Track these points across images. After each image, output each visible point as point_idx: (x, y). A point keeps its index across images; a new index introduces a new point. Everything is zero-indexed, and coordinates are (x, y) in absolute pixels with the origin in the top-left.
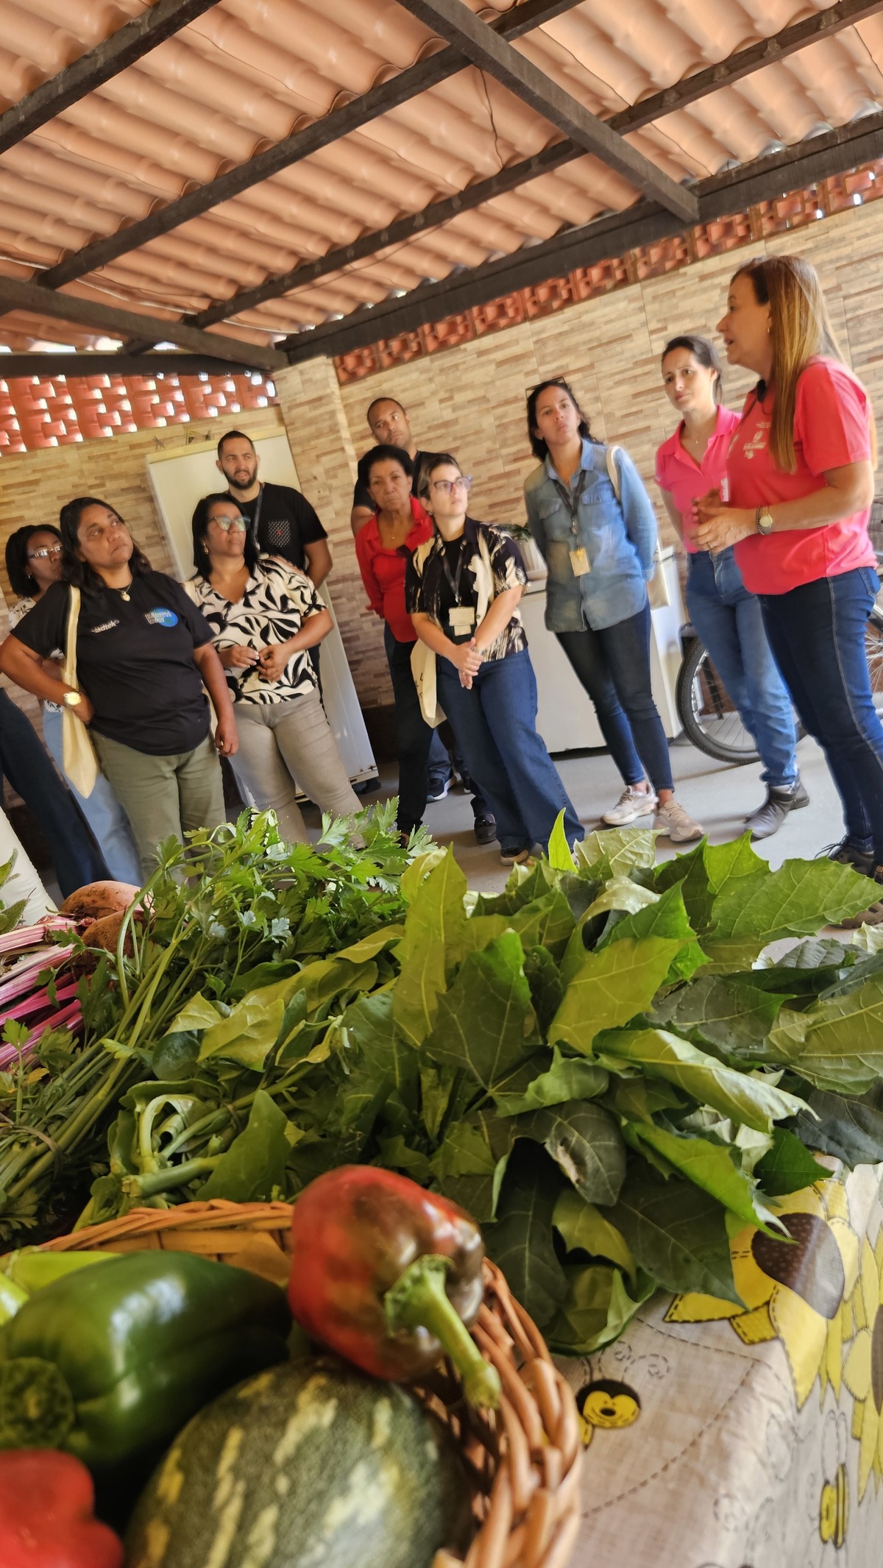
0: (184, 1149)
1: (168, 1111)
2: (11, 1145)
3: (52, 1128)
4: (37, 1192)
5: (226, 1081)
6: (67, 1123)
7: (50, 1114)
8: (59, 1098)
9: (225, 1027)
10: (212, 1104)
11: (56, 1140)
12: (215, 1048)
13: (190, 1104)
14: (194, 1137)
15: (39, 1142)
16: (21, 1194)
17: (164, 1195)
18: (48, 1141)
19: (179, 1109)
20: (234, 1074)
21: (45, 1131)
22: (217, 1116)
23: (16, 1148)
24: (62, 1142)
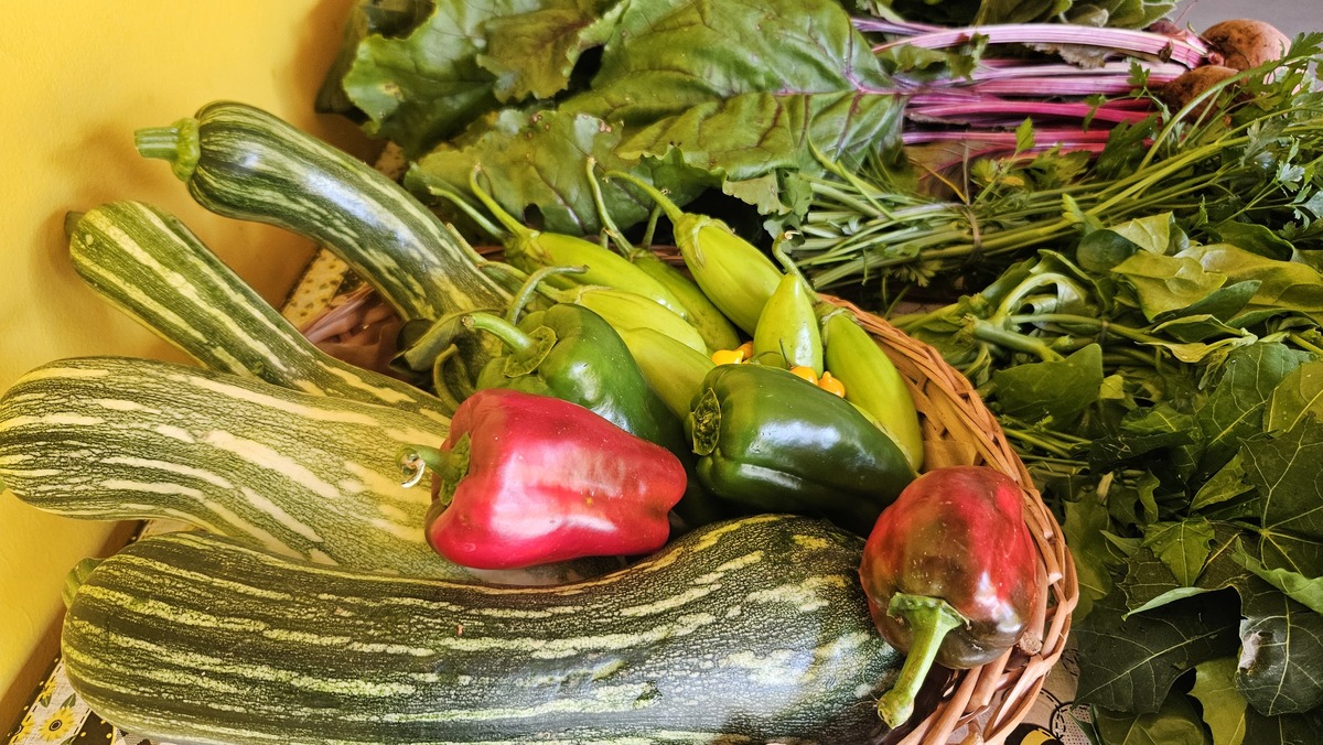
0: (1042, 326)
1: (1052, 289)
2: (953, 220)
3: (990, 229)
4: (943, 266)
5: (1121, 304)
6: (1003, 233)
7: (995, 219)
8: (1012, 211)
9: (1156, 261)
10: (1094, 309)
11: (982, 241)
12: (1132, 272)
13: (1075, 297)
14: (1056, 323)
15: (971, 233)
16: (933, 259)
17: (992, 347)
18: (977, 236)
19: (1060, 295)
20: (1130, 303)
21: (983, 227)
22: (1089, 322)
23: (954, 224)
24: (986, 244)
